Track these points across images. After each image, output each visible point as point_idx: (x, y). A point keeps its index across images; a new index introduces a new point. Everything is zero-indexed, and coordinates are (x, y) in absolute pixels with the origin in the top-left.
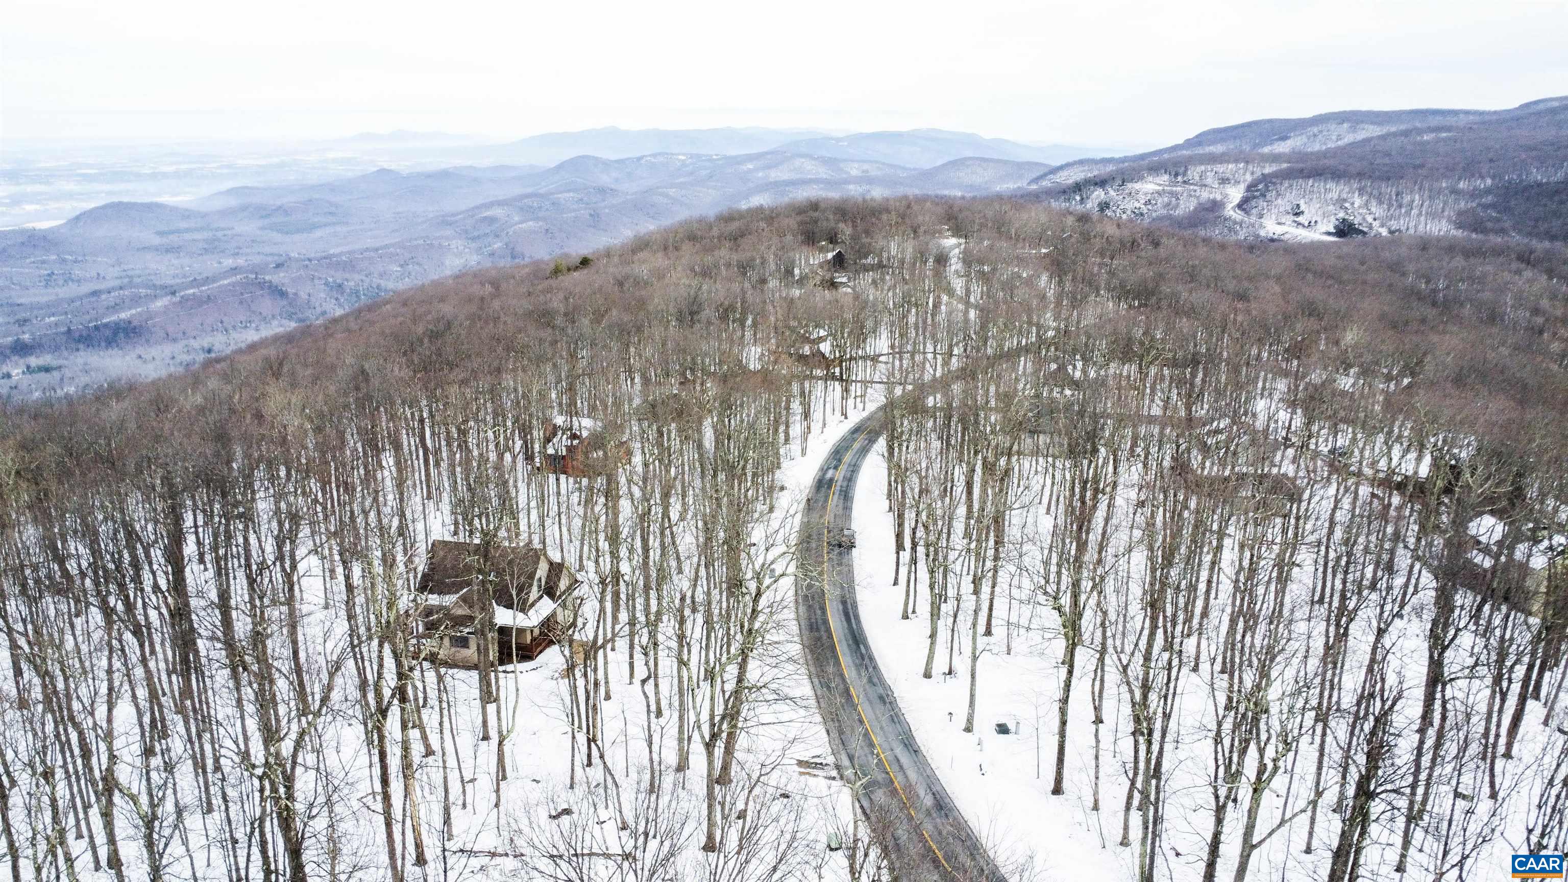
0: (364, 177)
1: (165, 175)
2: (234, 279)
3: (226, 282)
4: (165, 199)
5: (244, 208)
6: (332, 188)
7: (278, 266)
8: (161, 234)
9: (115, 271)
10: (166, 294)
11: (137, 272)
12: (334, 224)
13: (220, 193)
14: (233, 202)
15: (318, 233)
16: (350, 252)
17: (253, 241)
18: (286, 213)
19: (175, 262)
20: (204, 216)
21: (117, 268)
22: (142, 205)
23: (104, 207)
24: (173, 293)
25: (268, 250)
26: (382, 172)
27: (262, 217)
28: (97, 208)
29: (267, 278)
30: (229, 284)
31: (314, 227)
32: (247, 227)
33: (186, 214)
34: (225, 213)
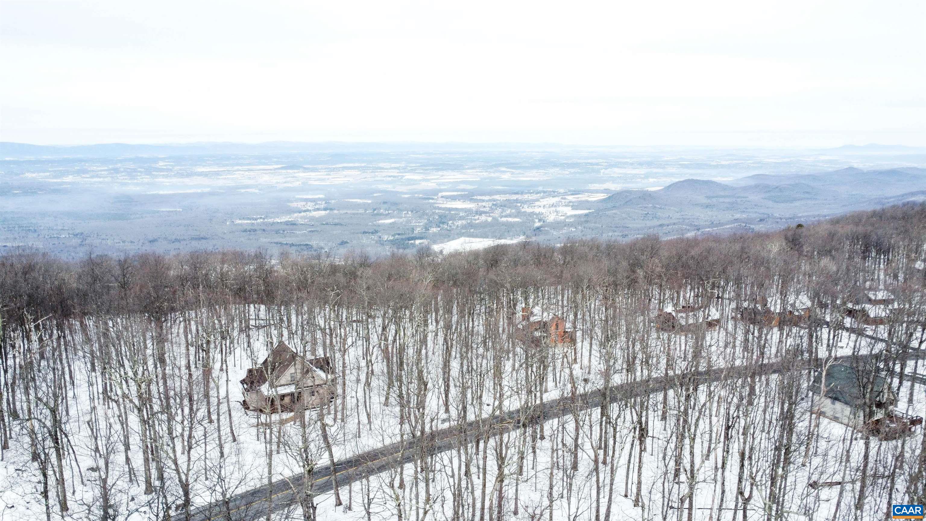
0: (837, 172)
1: (723, 166)
2: (733, 225)
3: (728, 226)
4: (718, 179)
5: (756, 186)
6: (814, 177)
7: (761, 220)
8: (708, 197)
9: (678, 215)
10: (694, 230)
11: (688, 217)
12: (808, 199)
13: (749, 177)
14: (752, 183)
15: (797, 204)
16: (807, 216)
17: (756, 205)
18: (781, 190)
19: (710, 213)
20: (734, 189)
21: (679, 214)
22: (703, 181)
23: (683, 181)
24: (698, 230)
25: (762, 211)
26: (851, 169)
27: (766, 192)
28: (681, 182)
29: (752, 226)
30: (729, 228)
31: (795, 200)
32: (754, 197)
33: (724, 187)
34: (745, 189)
